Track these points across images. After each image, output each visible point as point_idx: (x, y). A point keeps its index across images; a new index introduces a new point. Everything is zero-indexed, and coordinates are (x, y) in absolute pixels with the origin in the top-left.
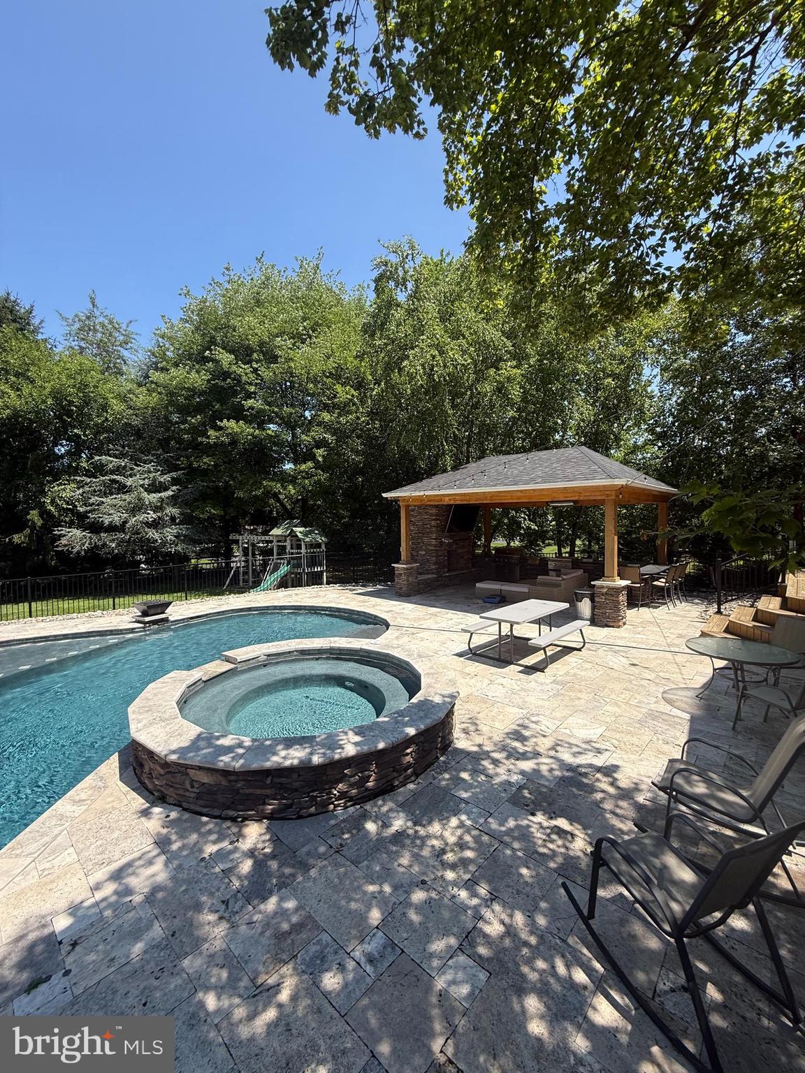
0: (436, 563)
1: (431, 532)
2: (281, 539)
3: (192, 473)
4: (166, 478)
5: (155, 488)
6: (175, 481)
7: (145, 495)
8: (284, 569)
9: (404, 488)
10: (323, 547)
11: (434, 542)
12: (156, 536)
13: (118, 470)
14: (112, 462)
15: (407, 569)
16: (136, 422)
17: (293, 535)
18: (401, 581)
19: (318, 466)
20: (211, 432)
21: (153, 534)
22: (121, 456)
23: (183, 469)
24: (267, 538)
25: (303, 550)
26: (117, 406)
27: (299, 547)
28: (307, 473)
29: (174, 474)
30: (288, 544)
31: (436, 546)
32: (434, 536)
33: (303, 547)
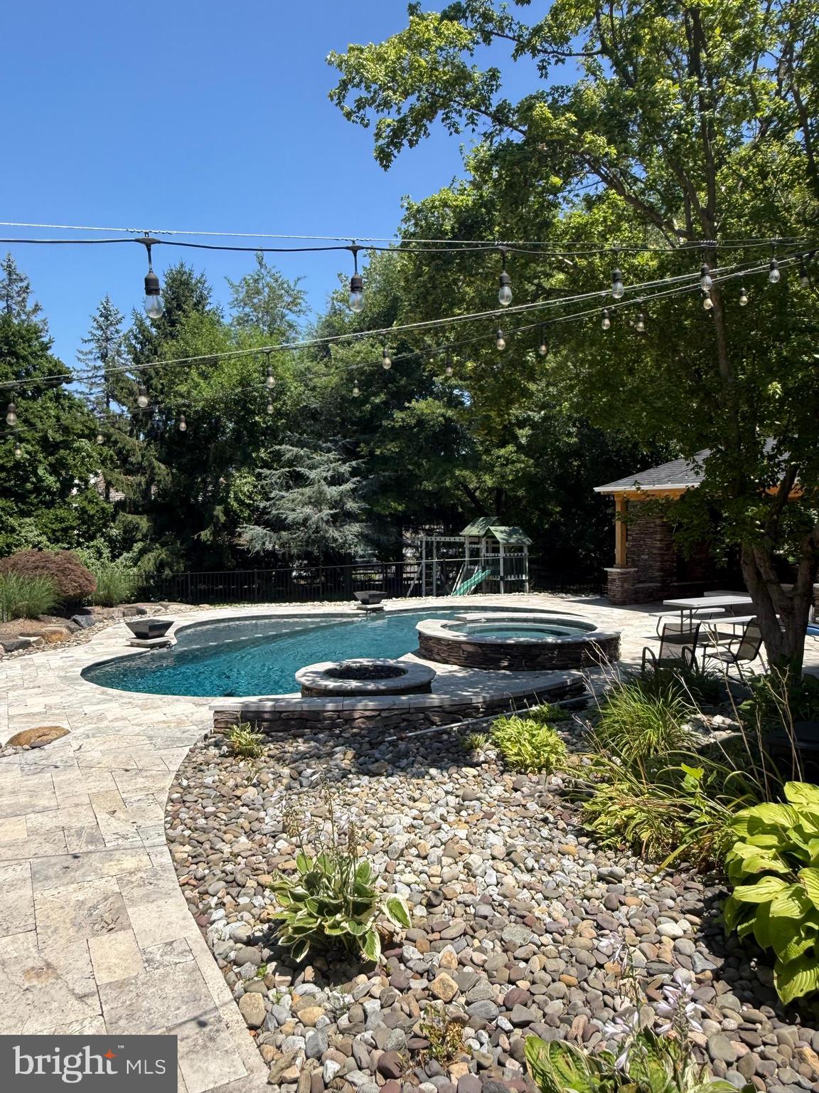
0: (661, 570)
1: (655, 533)
2: (476, 540)
3: (374, 462)
4: (345, 468)
5: (336, 480)
6: (355, 472)
7: (326, 488)
8: (479, 575)
9: (620, 481)
10: (526, 550)
11: (658, 544)
12: (336, 534)
13: (297, 460)
14: (289, 451)
15: (622, 574)
16: (315, 404)
17: (490, 535)
18: (615, 588)
19: (520, 448)
20: (398, 415)
21: (333, 533)
22: (300, 444)
23: (363, 457)
24: (457, 539)
25: (502, 554)
26: (295, 388)
27: (496, 550)
28: (507, 459)
29: (354, 463)
30: (483, 546)
31: (660, 549)
32: (658, 537)
33: (502, 550)
